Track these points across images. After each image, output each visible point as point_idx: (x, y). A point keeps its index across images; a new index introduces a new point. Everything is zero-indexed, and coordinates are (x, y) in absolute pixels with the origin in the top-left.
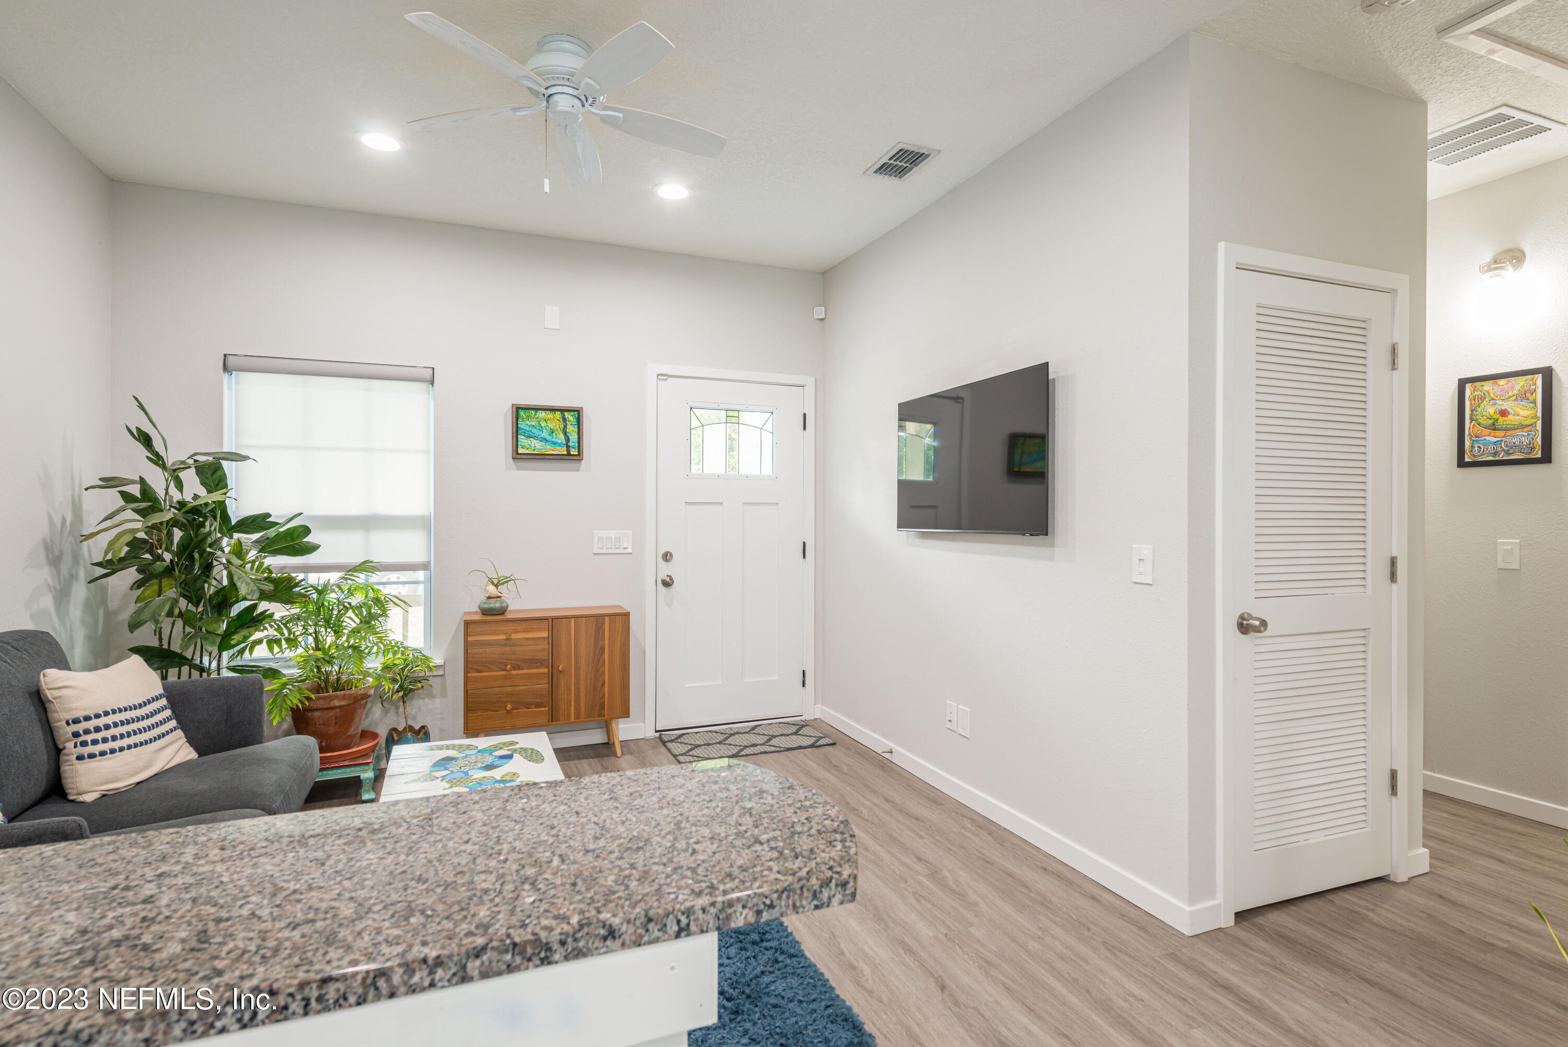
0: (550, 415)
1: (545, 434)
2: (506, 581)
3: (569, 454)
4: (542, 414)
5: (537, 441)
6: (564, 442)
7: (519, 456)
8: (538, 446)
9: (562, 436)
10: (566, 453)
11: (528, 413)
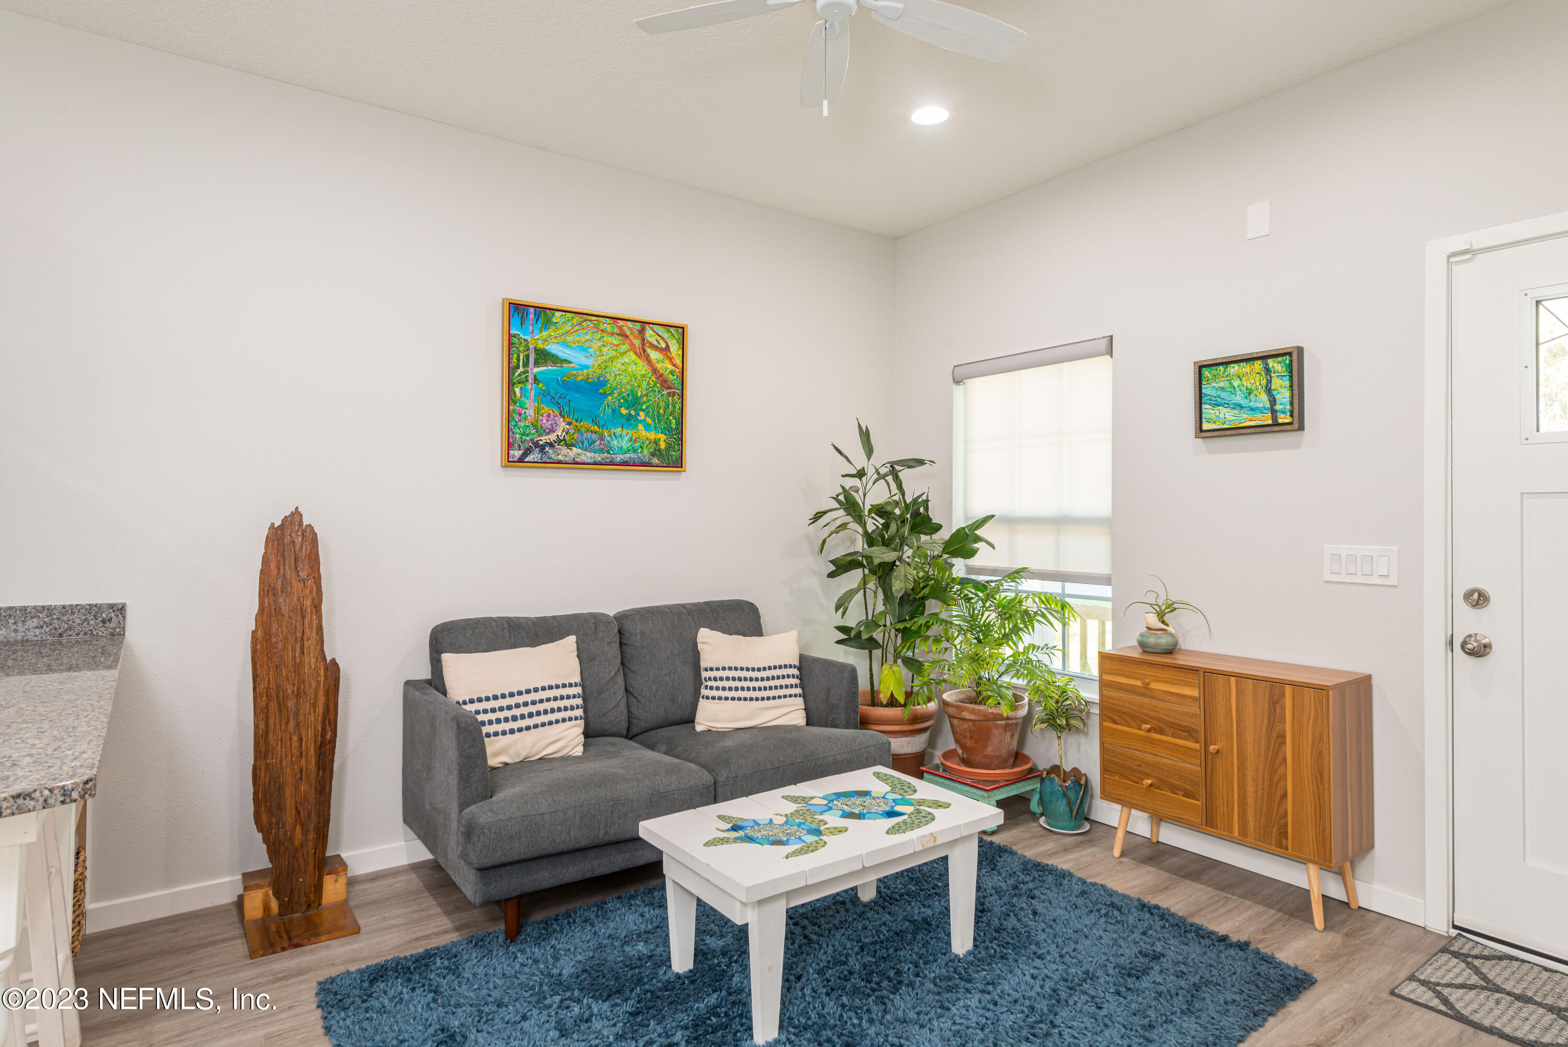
0: (1245, 368)
1: (1239, 398)
2: (1172, 607)
3: (1276, 424)
4: (1234, 369)
5: (1228, 410)
6: (1268, 405)
7: (1203, 434)
8: (1229, 417)
9: (1264, 397)
10: (1270, 422)
11: (1214, 370)
